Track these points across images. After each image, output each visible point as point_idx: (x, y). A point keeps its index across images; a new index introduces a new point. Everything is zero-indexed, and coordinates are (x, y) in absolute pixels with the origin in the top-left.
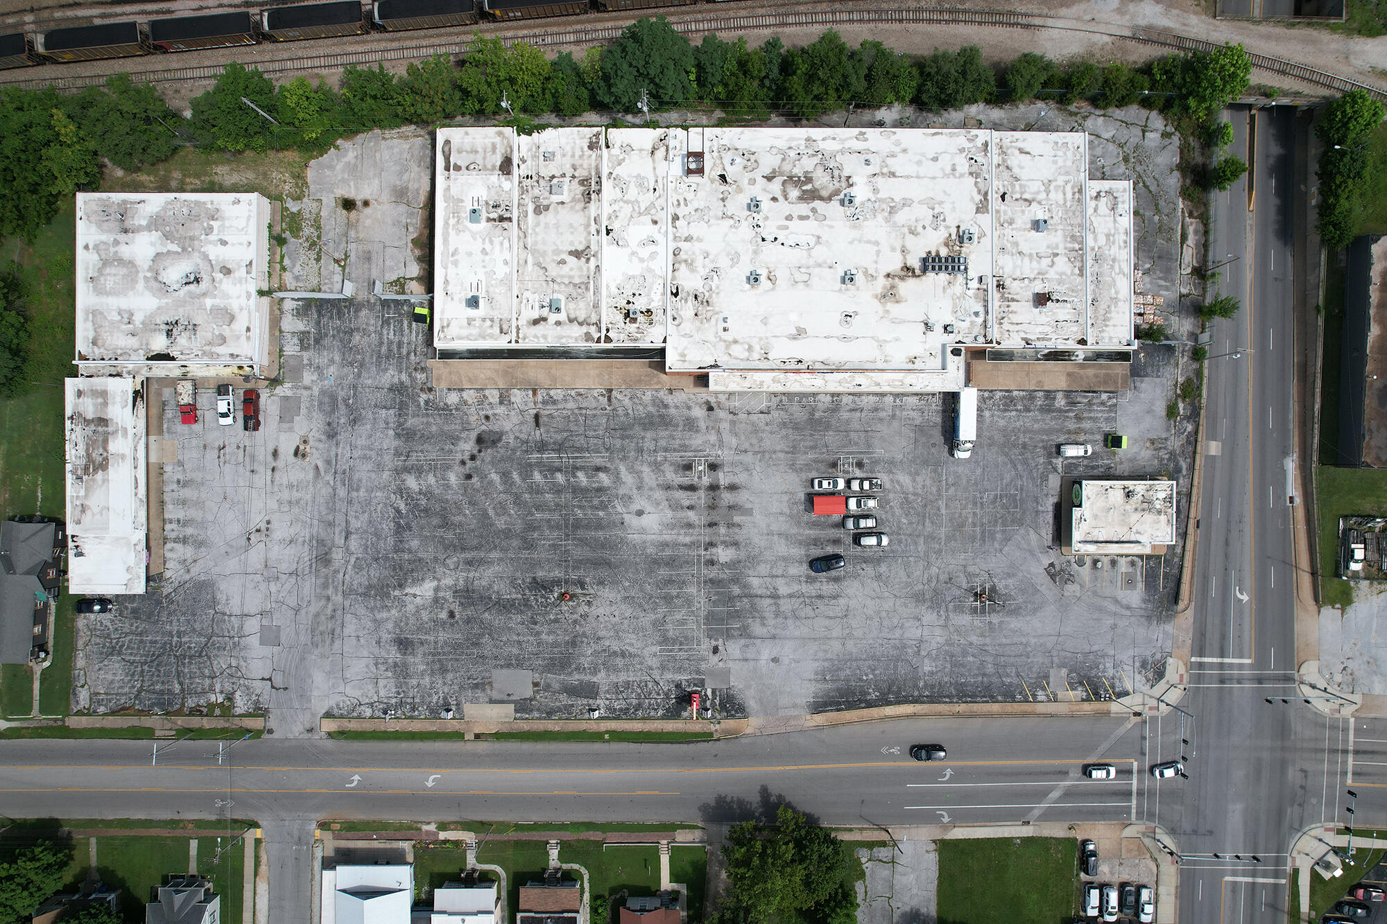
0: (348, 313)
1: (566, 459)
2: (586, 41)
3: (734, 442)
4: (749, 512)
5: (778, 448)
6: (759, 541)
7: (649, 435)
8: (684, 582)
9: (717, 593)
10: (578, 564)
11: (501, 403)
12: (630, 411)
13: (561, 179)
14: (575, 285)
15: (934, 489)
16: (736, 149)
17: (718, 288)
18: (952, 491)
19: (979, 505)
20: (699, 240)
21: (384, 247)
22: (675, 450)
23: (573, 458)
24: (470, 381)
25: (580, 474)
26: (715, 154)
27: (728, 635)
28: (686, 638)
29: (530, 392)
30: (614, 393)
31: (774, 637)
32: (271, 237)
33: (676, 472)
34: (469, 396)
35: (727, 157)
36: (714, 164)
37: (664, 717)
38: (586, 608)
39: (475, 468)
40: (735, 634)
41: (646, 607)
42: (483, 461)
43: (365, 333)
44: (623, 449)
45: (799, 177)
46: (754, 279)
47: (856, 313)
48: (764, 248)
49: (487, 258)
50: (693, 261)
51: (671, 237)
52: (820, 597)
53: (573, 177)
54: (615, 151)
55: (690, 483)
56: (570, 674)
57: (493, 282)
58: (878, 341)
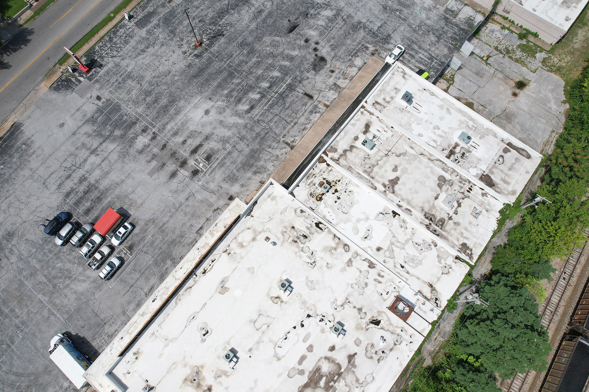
0: (452, 44)
1: (273, 95)
2: (546, 308)
3: (199, 197)
4: (151, 174)
5: (172, 221)
6: (131, 166)
7: (247, 150)
8: (149, 108)
9: (126, 121)
10: (210, 62)
11: (335, 84)
12: (270, 150)
13: (454, 209)
14: (374, 166)
15: (58, 302)
16: (391, 350)
17: (300, 256)
18: (45, 313)
19: (20, 325)
20: (343, 270)
21: (479, 87)
22: (225, 158)
23: (270, 99)
24: (361, 77)
25: (258, 96)
26: (398, 331)
27: (100, 110)
28: (120, 88)
29: (328, 104)
30: (289, 149)
31: (74, 134)
32: (528, 32)
33: (212, 149)
34: (353, 71)
35: (390, 339)
36: (391, 324)
37: (93, 48)
38: (183, 50)
39: (309, 47)
40: (96, 115)
41: (155, 79)
42: (309, 53)
43: (433, 44)
44: (251, 129)
45: (335, 382)
46: (287, 285)
47: (203, 341)
48: (303, 311)
49: (431, 127)
50: (332, 254)
51: (360, 252)
52: (69, 177)
53: (450, 218)
54: (450, 261)
55: (199, 152)
56: (159, 20)
57: (412, 119)
58: (171, 340)
